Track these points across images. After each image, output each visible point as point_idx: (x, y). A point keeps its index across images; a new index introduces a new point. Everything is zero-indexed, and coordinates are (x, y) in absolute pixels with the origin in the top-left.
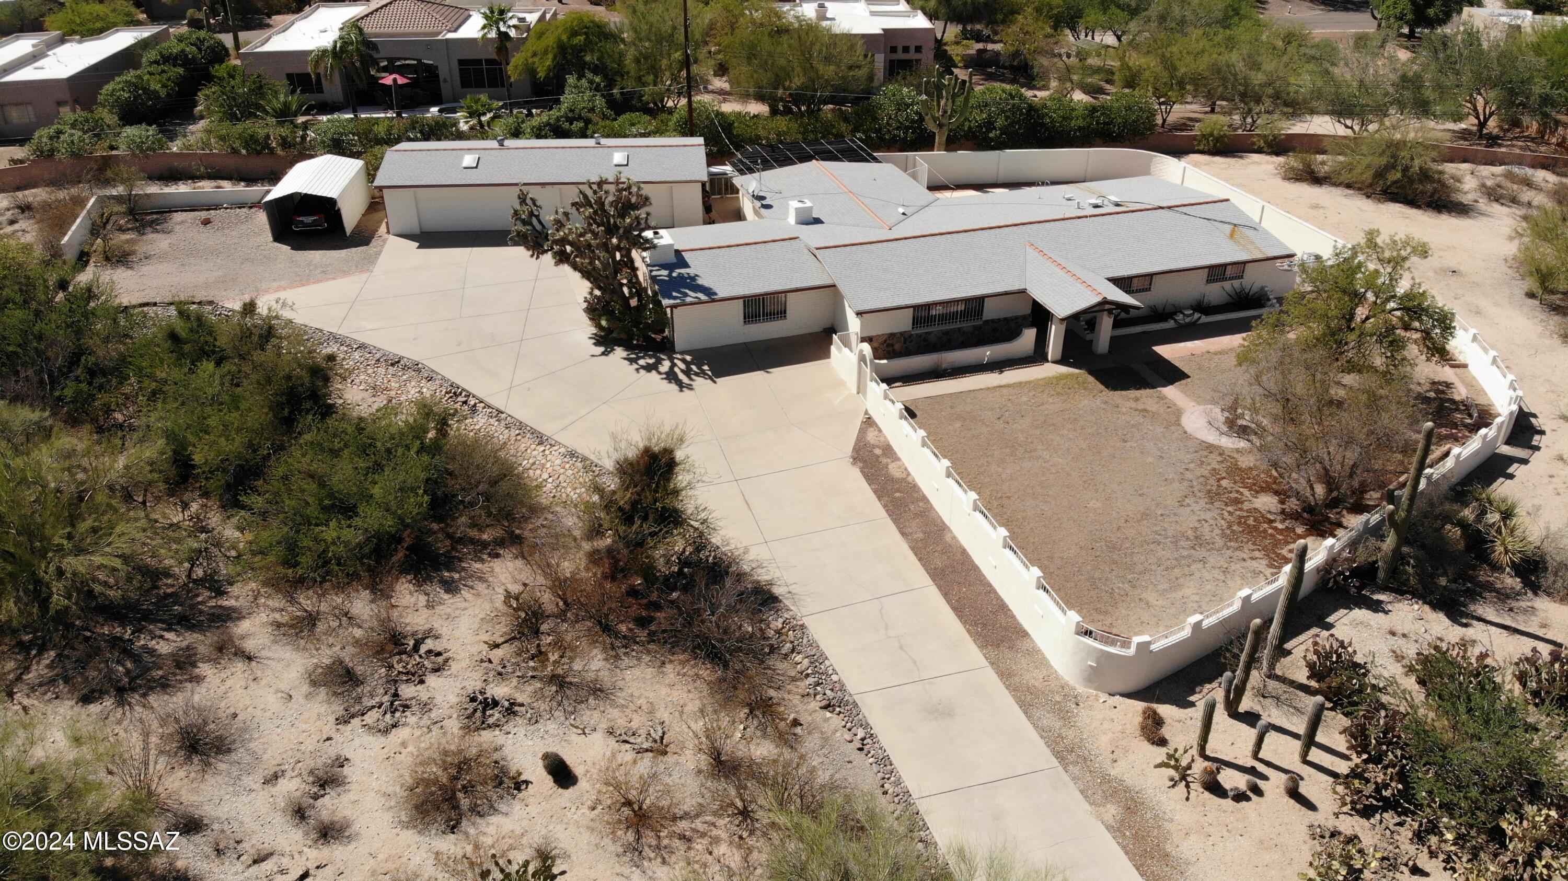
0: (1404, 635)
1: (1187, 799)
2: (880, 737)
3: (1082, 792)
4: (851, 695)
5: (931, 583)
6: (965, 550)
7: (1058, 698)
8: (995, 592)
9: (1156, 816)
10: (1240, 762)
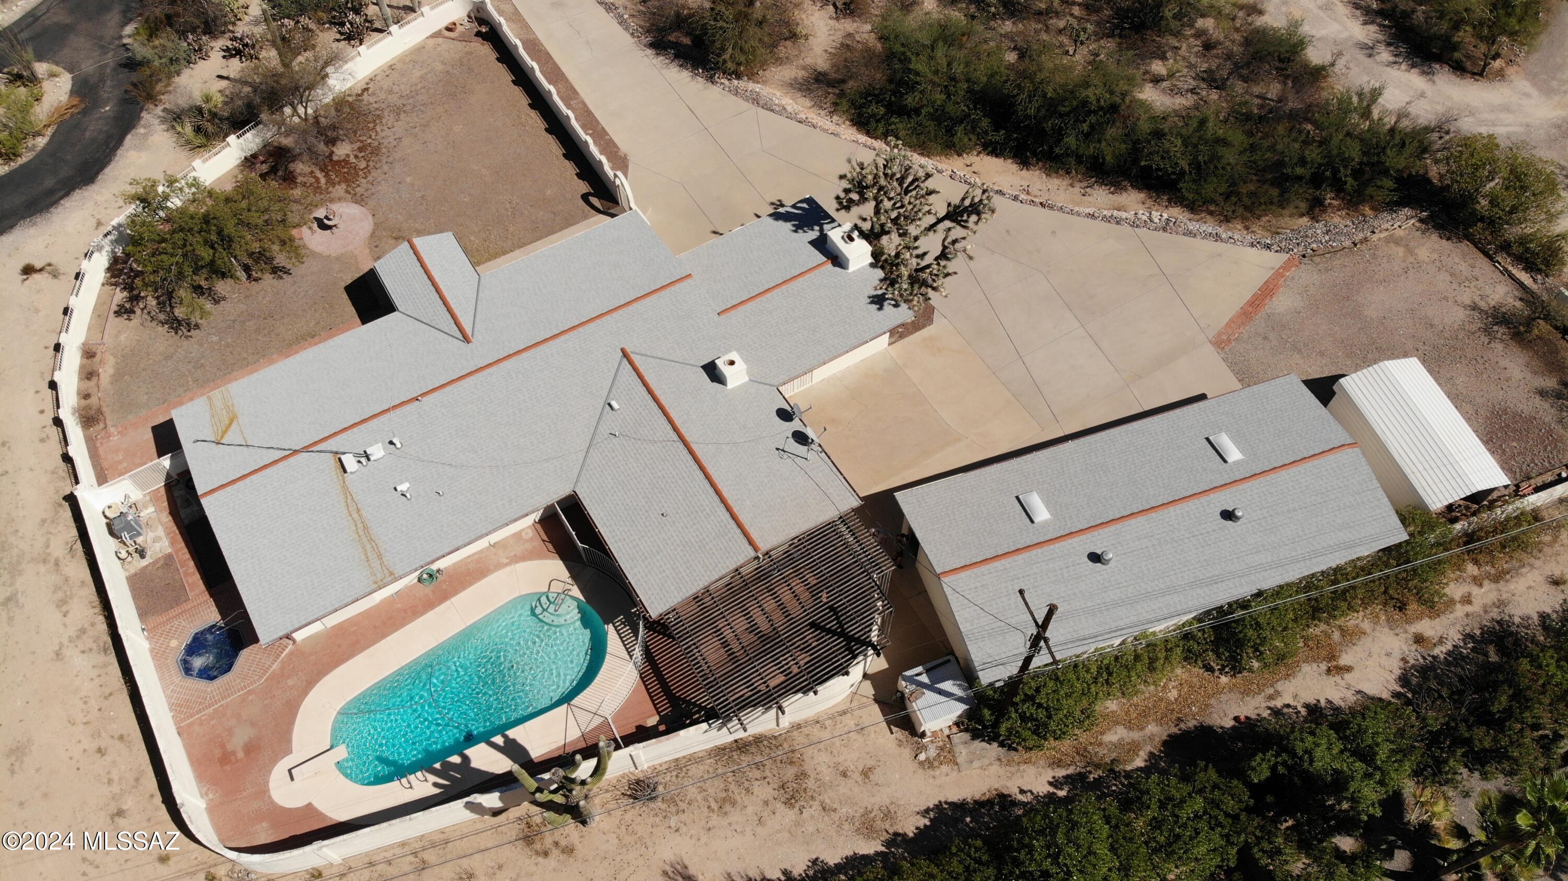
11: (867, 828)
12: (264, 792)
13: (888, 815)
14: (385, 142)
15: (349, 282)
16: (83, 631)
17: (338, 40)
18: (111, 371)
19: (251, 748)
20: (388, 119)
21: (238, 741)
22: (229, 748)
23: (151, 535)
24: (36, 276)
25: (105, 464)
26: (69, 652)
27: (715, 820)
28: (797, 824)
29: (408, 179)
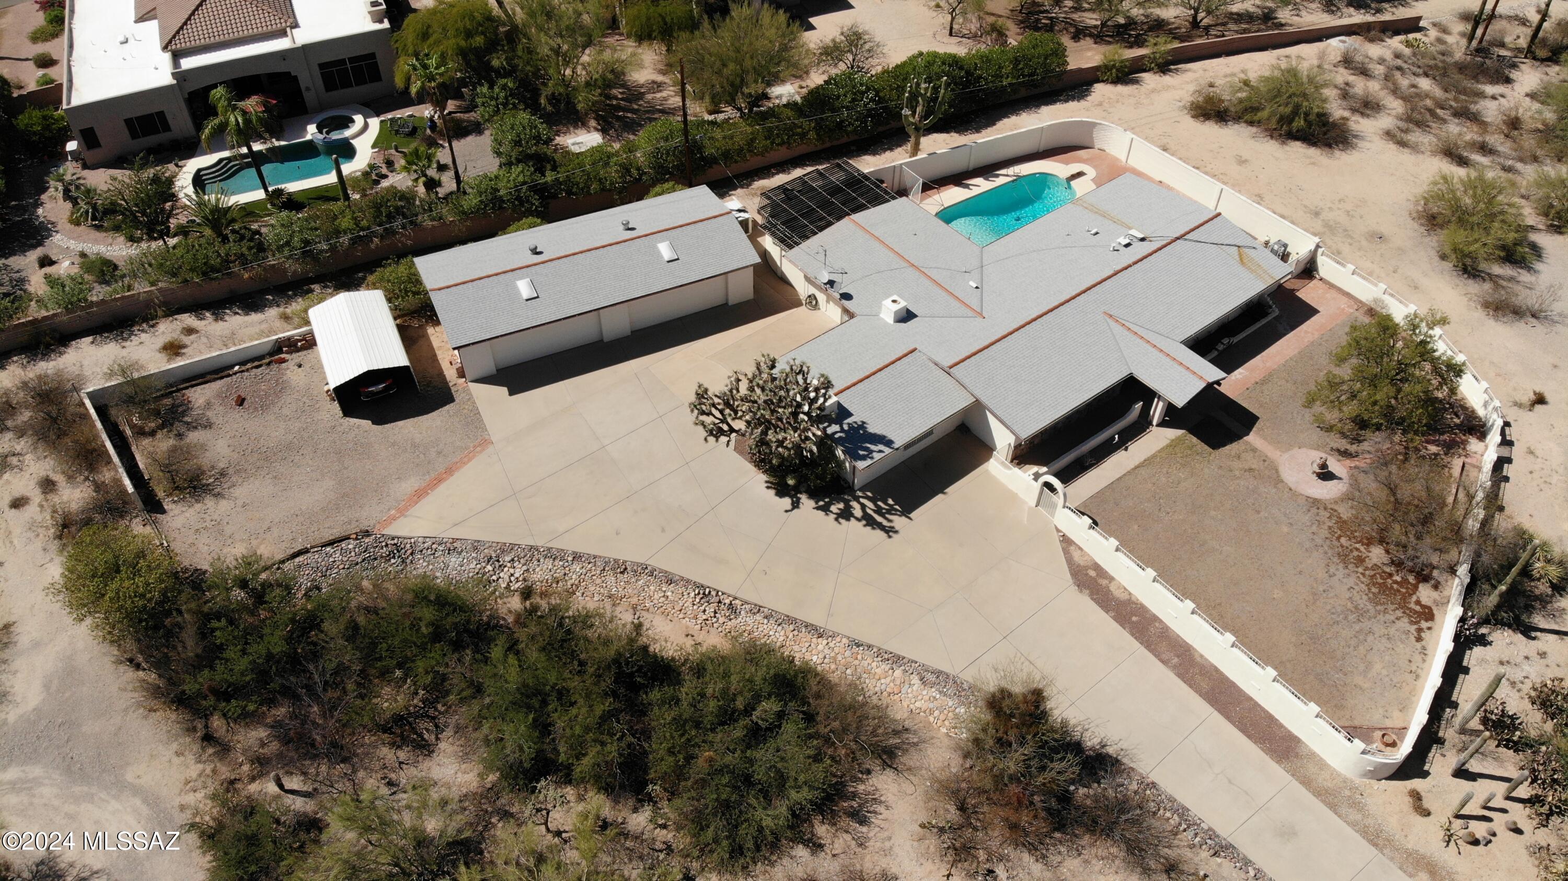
0: (1508, 662)
1: (1460, 853)
2: (1265, 870)
3: (1401, 868)
4: (1225, 839)
5: (1211, 709)
6: (1216, 667)
7: (1347, 793)
8: (1259, 706)
9: (1448, 872)
10: (1475, 813)
12: (1095, 168)
14: (1344, 570)
20: (1364, 600)
29: (1285, 529)
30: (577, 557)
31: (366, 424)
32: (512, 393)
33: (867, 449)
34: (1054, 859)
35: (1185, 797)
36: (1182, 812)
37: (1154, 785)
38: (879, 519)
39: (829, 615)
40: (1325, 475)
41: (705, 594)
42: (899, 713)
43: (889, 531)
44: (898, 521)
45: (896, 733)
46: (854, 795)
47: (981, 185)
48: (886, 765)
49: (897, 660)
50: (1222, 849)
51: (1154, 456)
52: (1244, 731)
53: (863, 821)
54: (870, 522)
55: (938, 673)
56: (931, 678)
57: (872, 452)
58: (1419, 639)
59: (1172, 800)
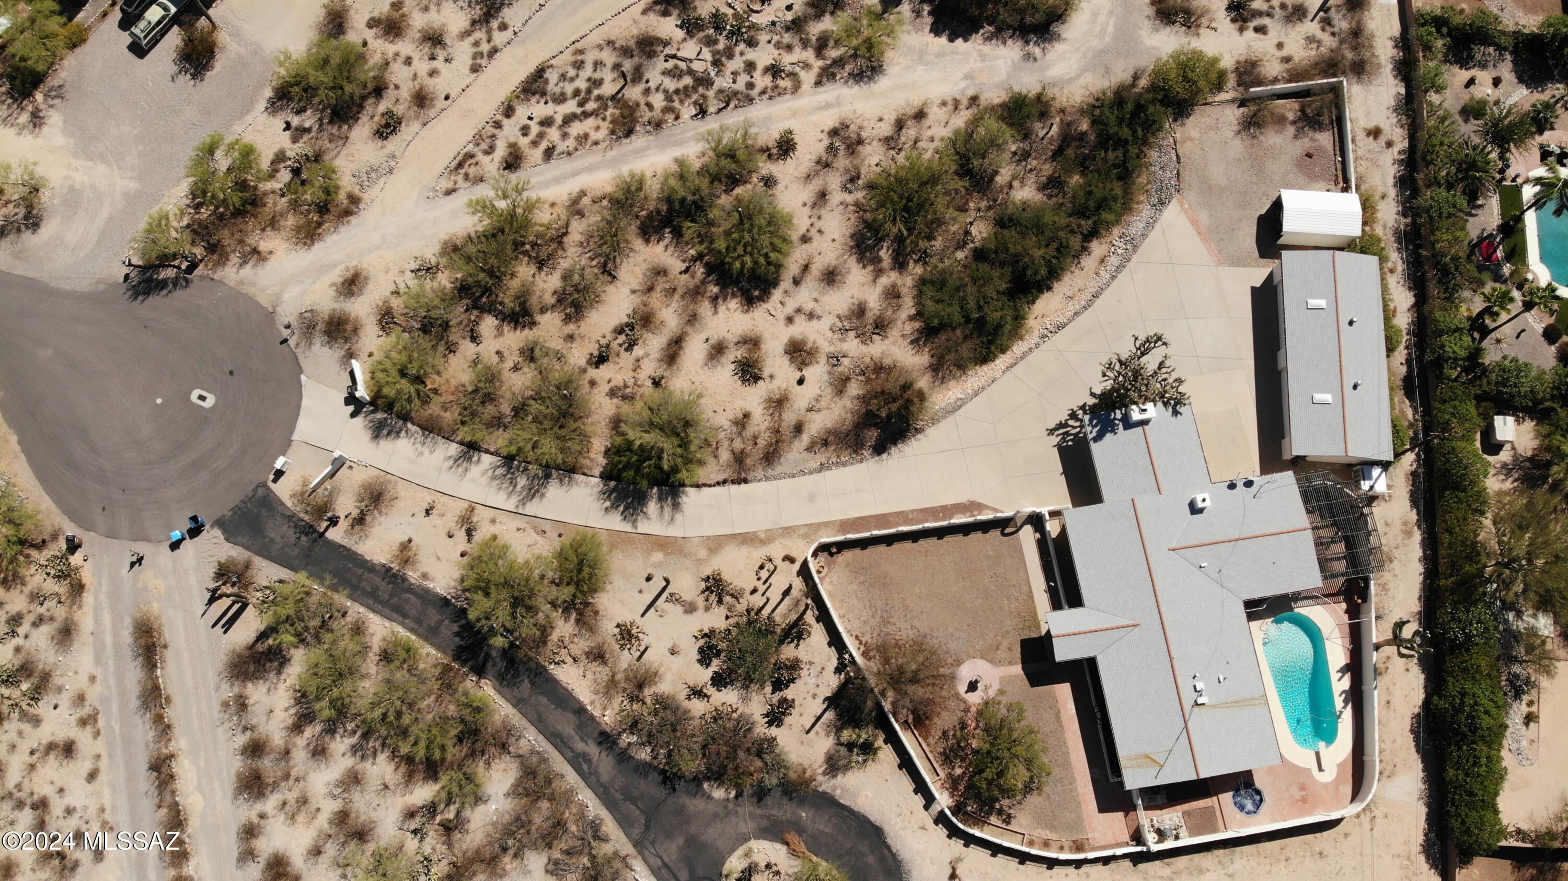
1: (760, 558)
4: (823, 471)
10: (771, 578)
11: (1408, 534)
12: (1326, 785)
13: (1405, 523)
14: (911, 636)
15: (1026, 682)
16: (1220, 862)
17: (797, 645)
18: (1048, 832)
19: (1302, 788)
20: (890, 629)
21: (1298, 794)
22: (1299, 798)
23: (1167, 822)
24: (958, 872)
25: (1113, 842)
26: (1231, 870)
27: (1390, 594)
28: (1400, 561)
29: (951, 630)
30: (1113, 277)
31: (1263, 211)
32: (1253, 289)
33: (1096, 426)
34: (855, 402)
35: (849, 470)
36: (844, 464)
37: (861, 461)
38: (1062, 431)
39: (1016, 376)
40: (973, 687)
41: (1061, 327)
42: (952, 384)
43: (1051, 432)
44: (1055, 440)
45: (943, 378)
46: (925, 345)
47: (1340, 685)
48: (931, 365)
49: (976, 394)
50: (822, 468)
51: (1033, 602)
52: (862, 518)
53: (912, 342)
54: (1061, 425)
55: (960, 407)
56: (959, 403)
57: (1094, 427)
58: (857, 637)
59: (852, 464)
